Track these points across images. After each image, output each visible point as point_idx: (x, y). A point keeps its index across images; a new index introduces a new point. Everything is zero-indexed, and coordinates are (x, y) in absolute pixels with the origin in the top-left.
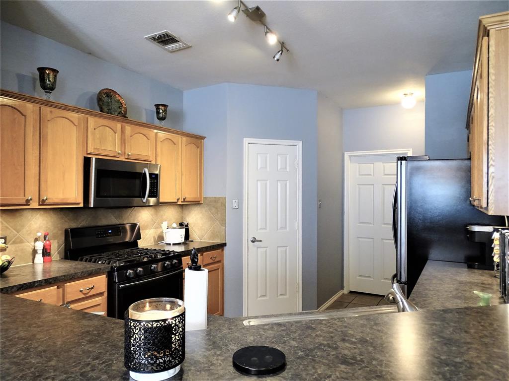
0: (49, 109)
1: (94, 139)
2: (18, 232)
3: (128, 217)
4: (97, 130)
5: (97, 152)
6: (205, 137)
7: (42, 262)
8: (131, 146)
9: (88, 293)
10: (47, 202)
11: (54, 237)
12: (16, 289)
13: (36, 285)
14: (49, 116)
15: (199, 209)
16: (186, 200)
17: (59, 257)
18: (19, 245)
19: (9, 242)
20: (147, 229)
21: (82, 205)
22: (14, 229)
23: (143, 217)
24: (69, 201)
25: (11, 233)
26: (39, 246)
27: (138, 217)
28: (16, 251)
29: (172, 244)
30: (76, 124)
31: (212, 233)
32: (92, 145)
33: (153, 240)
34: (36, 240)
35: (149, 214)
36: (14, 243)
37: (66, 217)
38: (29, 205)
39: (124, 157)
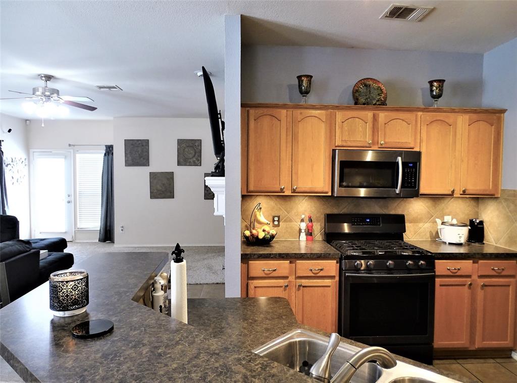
0: (299, 111)
1: (342, 132)
2: (288, 213)
3: (396, 207)
4: (345, 123)
5: (345, 144)
6: (507, 110)
7: (305, 239)
8: (385, 134)
9: (318, 273)
10: (297, 190)
11: (318, 221)
12: (257, 257)
13: (272, 256)
14: (300, 117)
15: (495, 204)
16: (467, 192)
17: (321, 238)
18: (290, 223)
19: (282, 220)
20: (420, 222)
21: (330, 194)
22: (285, 210)
23: (414, 209)
24: (316, 190)
25: (282, 213)
26: (303, 226)
27: (409, 208)
28: (287, 228)
29: (447, 243)
30: (324, 120)
31: (509, 237)
32: (339, 138)
33: (428, 235)
34: (302, 220)
35: (424, 205)
36: (285, 221)
37: (329, 203)
38: (284, 192)
39: (377, 147)
